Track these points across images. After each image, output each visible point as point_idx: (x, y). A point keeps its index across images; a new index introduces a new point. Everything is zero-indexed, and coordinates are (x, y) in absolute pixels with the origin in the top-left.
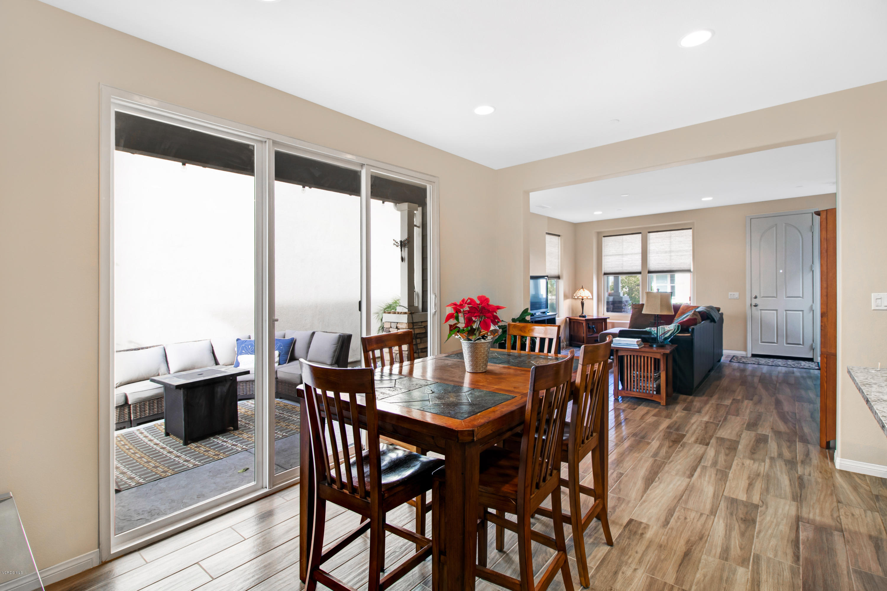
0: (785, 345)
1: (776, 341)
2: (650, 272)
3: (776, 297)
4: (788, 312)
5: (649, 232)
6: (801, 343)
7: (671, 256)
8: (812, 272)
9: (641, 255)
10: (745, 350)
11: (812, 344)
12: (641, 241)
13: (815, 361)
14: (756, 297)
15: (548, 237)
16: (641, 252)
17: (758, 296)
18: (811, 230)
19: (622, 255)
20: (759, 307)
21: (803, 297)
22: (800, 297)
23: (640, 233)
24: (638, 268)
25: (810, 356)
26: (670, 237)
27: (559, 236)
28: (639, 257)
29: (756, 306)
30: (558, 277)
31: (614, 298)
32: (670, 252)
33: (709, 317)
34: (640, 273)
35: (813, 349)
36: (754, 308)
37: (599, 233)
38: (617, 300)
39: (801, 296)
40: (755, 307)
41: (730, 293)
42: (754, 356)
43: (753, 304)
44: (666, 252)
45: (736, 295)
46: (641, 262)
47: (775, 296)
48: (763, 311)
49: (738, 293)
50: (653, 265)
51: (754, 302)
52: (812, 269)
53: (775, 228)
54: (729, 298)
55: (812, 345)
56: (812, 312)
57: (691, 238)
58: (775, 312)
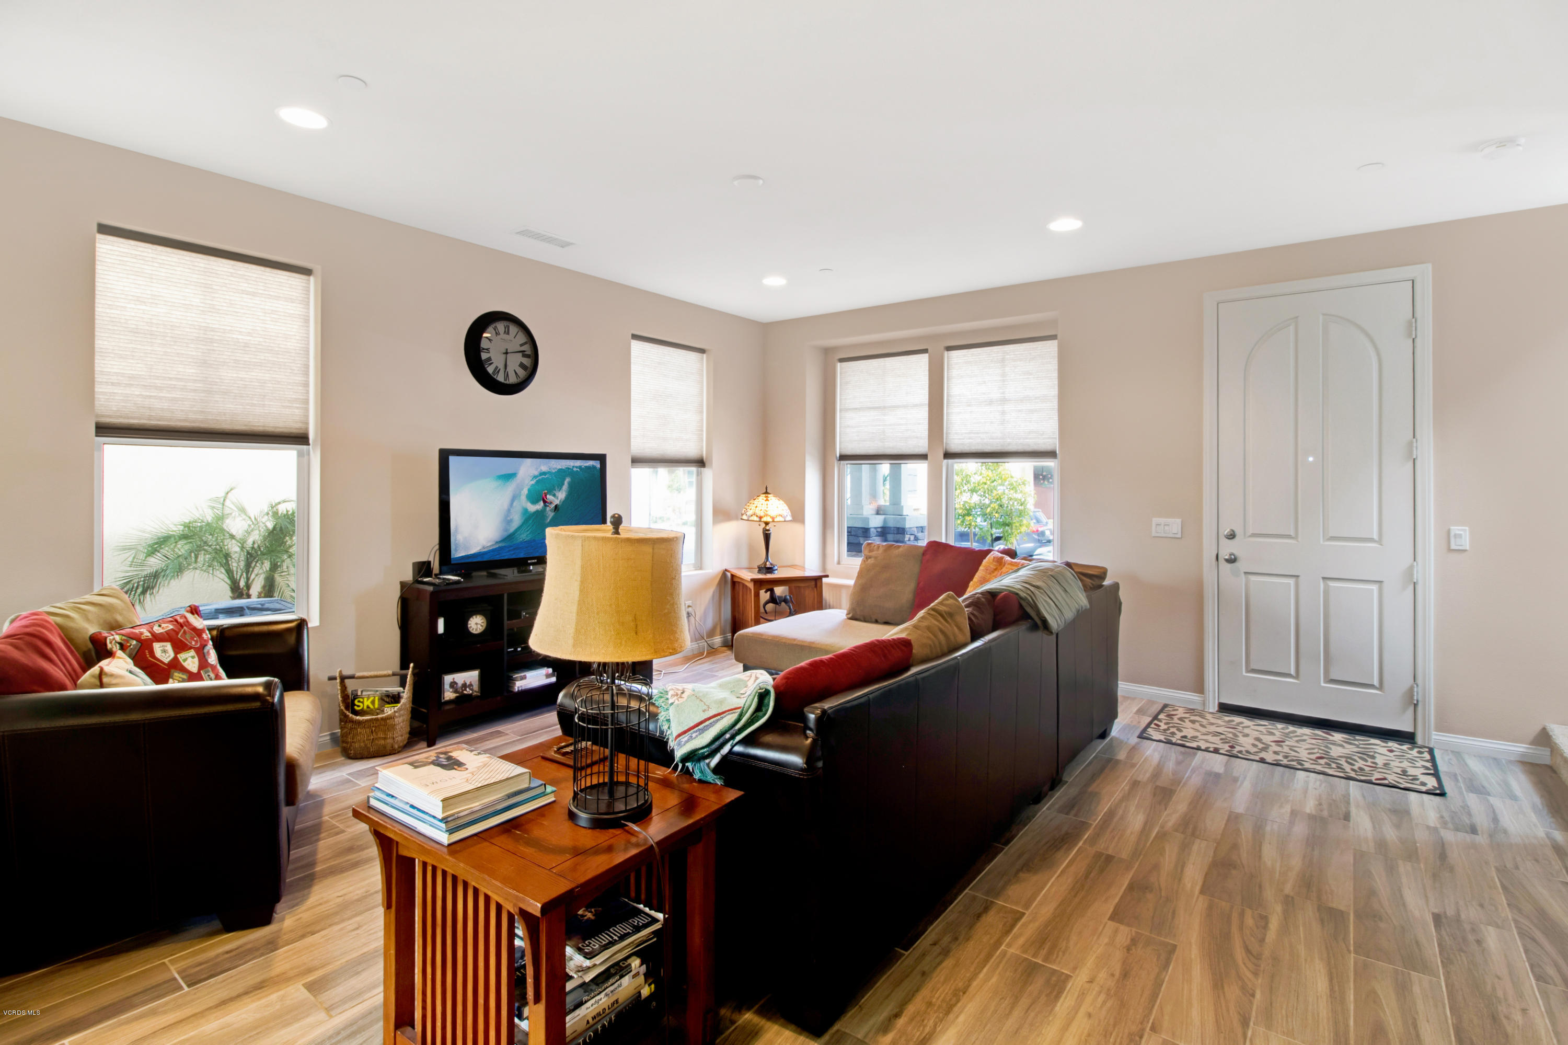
0: (1323, 684)
1: (1293, 672)
2: (948, 455)
3: (1295, 538)
4: (1332, 584)
5: (949, 349)
6: (1376, 683)
7: (1003, 413)
8: (1411, 463)
9: (926, 408)
10: (1200, 688)
11: (1411, 690)
12: (927, 373)
13: (1419, 740)
14: (1232, 536)
15: (636, 346)
16: (927, 402)
17: (1239, 532)
18: (1410, 335)
19: (882, 408)
20: (1242, 566)
21: (1380, 541)
22: (1371, 540)
23: (925, 351)
24: (920, 443)
25: (1405, 726)
26: (1003, 360)
27: (702, 351)
28: (922, 415)
29: (1232, 560)
30: (700, 463)
31: (885, 521)
32: (1004, 401)
33: (1029, 610)
34: (924, 457)
35: (1416, 705)
36: (1225, 567)
37: (827, 352)
38: (891, 524)
39: (1375, 537)
40: (1229, 566)
41: (1155, 520)
42: (1225, 708)
43: (1224, 554)
44: (991, 402)
45: (1174, 526)
46: (926, 427)
47: (1292, 533)
48: (1253, 578)
49: (1179, 521)
50: (957, 438)
51: (1227, 548)
52: (1410, 452)
53: (1292, 328)
54: (1154, 534)
55: (1410, 692)
56: (1412, 587)
57: (1053, 365)
58: (1291, 581)
